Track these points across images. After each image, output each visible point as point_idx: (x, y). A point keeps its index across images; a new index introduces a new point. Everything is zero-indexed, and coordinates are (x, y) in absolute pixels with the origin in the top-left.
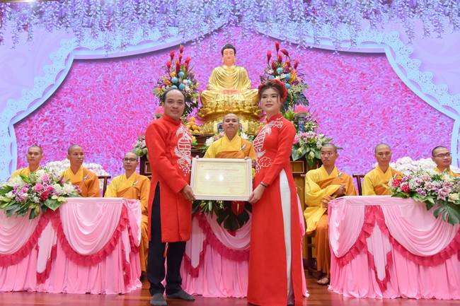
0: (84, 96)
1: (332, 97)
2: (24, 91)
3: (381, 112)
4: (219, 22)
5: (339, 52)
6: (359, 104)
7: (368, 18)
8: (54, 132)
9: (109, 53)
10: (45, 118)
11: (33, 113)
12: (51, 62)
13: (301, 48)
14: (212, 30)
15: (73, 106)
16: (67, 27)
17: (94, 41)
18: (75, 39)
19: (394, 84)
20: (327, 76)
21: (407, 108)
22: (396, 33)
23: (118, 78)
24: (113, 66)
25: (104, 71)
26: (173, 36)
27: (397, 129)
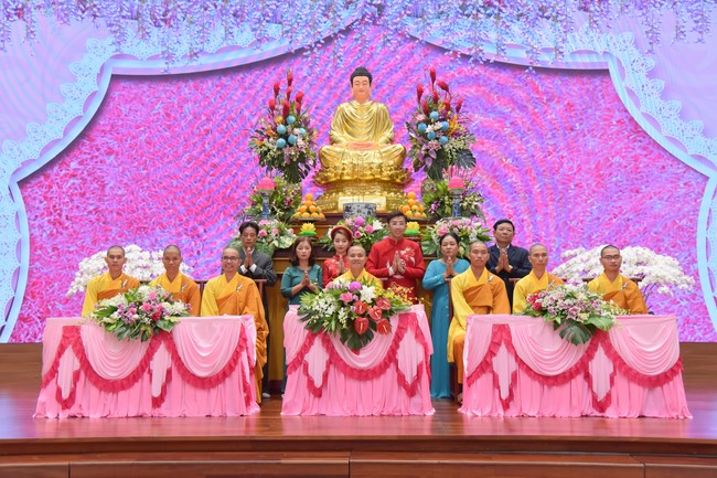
0: (134, 138)
1: (519, 142)
2: (30, 127)
3: (594, 166)
4: (347, 16)
5: (535, 68)
7: (586, 10)
8: (88, 195)
9: (170, 66)
10: (71, 172)
11: (51, 164)
12: (74, 79)
13: (476, 61)
14: (336, 31)
15: (117, 154)
16: (95, 16)
17: (143, 44)
18: (111, 39)
19: (618, 122)
20: (513, 109)
21: (636, 159)
22: (629, 36)
24: (179, 88)
25: (163, 96)
26: (273, 39)
27: (616, 193)
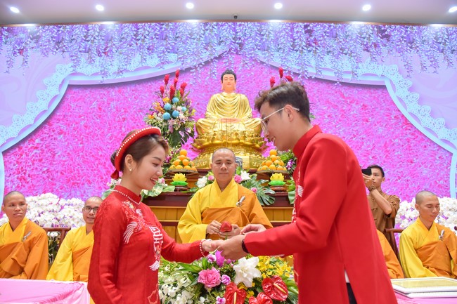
0: (77, 123)
2: (15, 117)
3: (383, 145)
4: (219, 49)
5: (340, 83)
6: (361, 136)
7: (368, 51)
8: (44, 161)
9: (105, 79)
10: (35, 145)
11: (23, 141)
12: (45, 87)
13: (303, 77)
14: (212, 58)
15: (65, 134)
16: (63, 51)
17: (90, 66)
18: (71, 64)
19: (395, 117)
20: (329, 107)
22: (395, 66)
23: (113, 104)
24: (108, 92)
25: (98, 97)
26: (172, 62)
27: (399, 162)
